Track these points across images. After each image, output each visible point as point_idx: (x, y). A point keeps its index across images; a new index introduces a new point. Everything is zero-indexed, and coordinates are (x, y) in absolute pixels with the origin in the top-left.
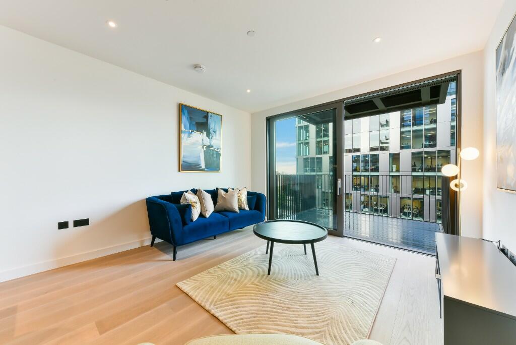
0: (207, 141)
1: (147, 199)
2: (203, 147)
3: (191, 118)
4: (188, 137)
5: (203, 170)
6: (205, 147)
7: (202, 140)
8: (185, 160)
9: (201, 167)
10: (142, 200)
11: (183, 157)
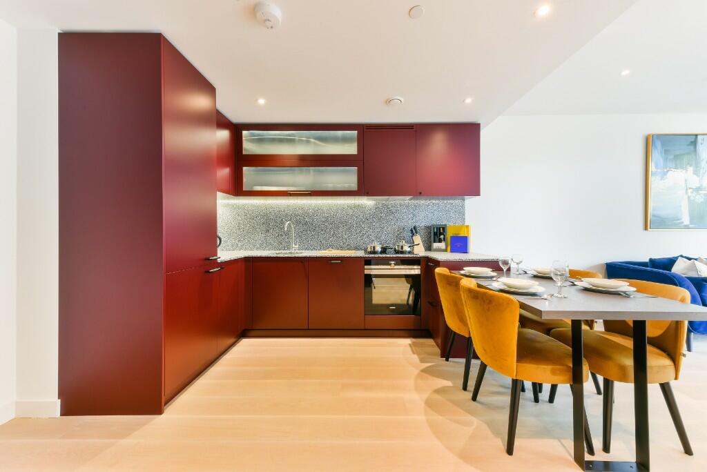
0: (694, 181)
1: (606, 264)
2: (687, 193)
3: (666, 152)
4: (661, 179)
5: (687, 227)
6: (689, 191)
7: (686, 180)
8: (655, 213)
9: (682, 223)
10: (602, 265)
11: (653, 210)
